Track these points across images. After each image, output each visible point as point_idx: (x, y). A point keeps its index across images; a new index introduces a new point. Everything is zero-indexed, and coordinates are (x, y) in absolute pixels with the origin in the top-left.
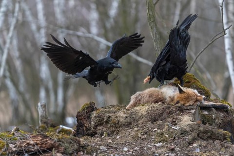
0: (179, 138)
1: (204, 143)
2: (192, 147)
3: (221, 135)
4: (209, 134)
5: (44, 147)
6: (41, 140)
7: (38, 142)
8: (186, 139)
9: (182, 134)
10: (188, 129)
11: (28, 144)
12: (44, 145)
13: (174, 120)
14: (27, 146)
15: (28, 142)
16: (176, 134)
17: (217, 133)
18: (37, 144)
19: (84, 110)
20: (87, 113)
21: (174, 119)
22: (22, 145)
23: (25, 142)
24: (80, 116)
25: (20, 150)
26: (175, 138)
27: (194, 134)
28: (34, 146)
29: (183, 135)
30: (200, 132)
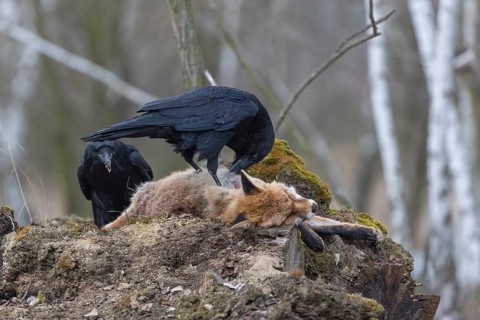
0: (241, 314)
3: (354, 308)
4: (324, 305)
8: (260, 316)
9: (250, 302)
10: (266, 291)
13: (230, 265)
16: (233, 303)
17: (345, 302)
21: (229, 261)
26: (229, 313)
27: (283, 305)
29: (253, 306)
30: (300, 298)
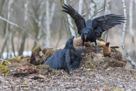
0: (99, 66)
1: (113, 69)
3: (121, 64)
4: (115, 63)
5: (30, 71)
6: (28, 67)
7: (27, 68)
8: (103, 66)
9: (100, 63)
10: (103, 61)
11: (21, 69)
12: (30, 70)
13: (92, 56)
14: (20, 71)
15: (21, 68)
16: (97, 64)
17: (119, 63)
18: (26, 70)
20: (37, 53)
21: (92, 55)
22: (18, 70)
23: (19, 68)
24: (34, 54)
25: (17, 73)
26: (97, 66)
27: (107, 64)
28: (24, 70)
29: (101, 64)
30: (110, 62)
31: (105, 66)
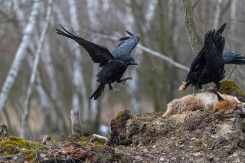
0: (218, 148)
1: (244, 153)
2: (231, 156)
5: (77, 157)
6: (74, 149)
7: (70, 151)
8: (225, 148)
9: (221, 143)
10: (227, 138)
11: (60, 154)
12: (76, 155)
13: (213, 129)
14: (58, 155)
15: (60, 151)
16: (215, 143)
18: (69, 154)
19: (118, 118)
20: (121, 122)
21: (213, 127)
22: (53, 154)
23: (57, 151)
24: (115, 124)
25: (52, 160)
26: (214, 147)
27: (234, 144)
28: (66, 155)
29: (222, 144)
30: (240, 141)
31: (228, 147)
